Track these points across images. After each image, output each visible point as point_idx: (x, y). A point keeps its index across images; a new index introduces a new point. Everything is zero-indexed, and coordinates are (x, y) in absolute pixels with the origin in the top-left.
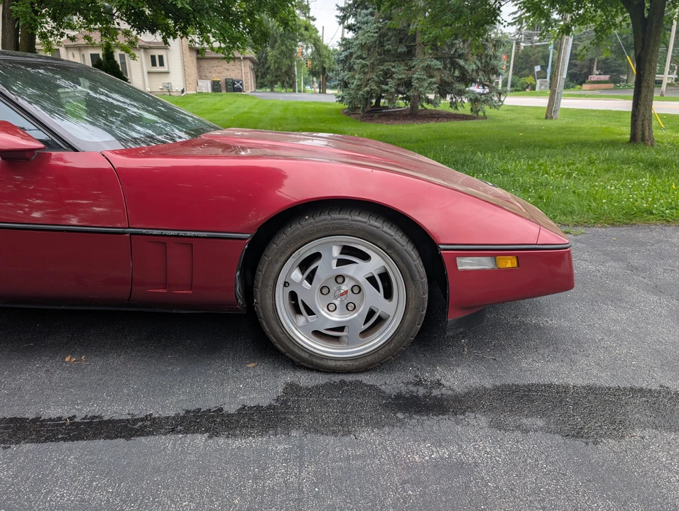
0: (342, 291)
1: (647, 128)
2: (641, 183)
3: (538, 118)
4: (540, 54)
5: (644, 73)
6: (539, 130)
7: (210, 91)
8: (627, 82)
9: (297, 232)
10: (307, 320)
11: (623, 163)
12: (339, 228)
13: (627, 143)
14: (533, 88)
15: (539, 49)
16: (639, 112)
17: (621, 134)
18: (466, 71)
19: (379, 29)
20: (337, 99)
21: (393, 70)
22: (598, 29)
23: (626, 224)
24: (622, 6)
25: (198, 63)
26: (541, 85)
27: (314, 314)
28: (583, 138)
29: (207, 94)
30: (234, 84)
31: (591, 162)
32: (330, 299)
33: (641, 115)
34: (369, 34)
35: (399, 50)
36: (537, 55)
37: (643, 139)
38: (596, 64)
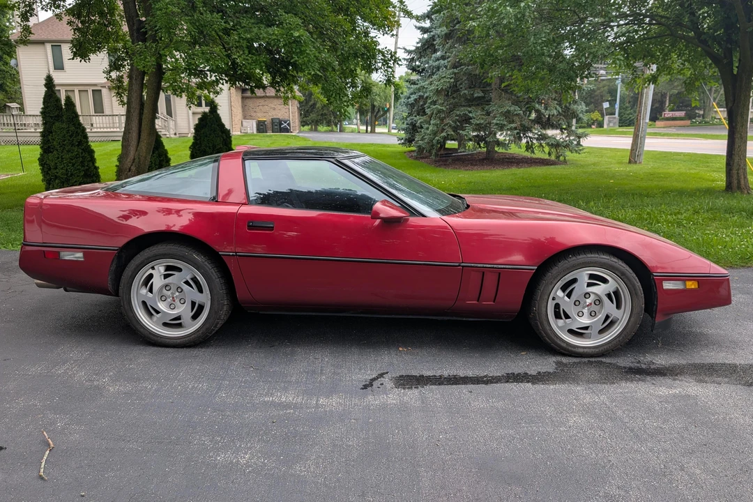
0: (588, 304)
1: (742, 177)
2: (749, 231)
3: (621, 163)
4: (606, 88)
5: (736, 125)
6: (628, 176)
7: (255, 132)
8: (703, 118)
9: (565, 265)
10: (565, 322)
11: (726, 211)
12: (593, 263)
13: (723, 191)
14: (600, 125)
15: (604, 82)
16: (734, 161)
17: (713, 181)
18: (543, 114)
19: (455, 74)
20: (399, 142)
21: (471, 115)
22: (687, 82)
23: (743, 266)
24: (710, 61)
25: (243, 102)
26: (610, 122)
27: (570, 318)
28: (678, 185)
29: (252, 134)
30: (281, 124)
31: (696, 212)
32: (579, 308)
33: (735, 164)
34: (445, 80)
35: (476, 95)
36: (602, 89)
37: (739, 188)
38: (668, 98)
